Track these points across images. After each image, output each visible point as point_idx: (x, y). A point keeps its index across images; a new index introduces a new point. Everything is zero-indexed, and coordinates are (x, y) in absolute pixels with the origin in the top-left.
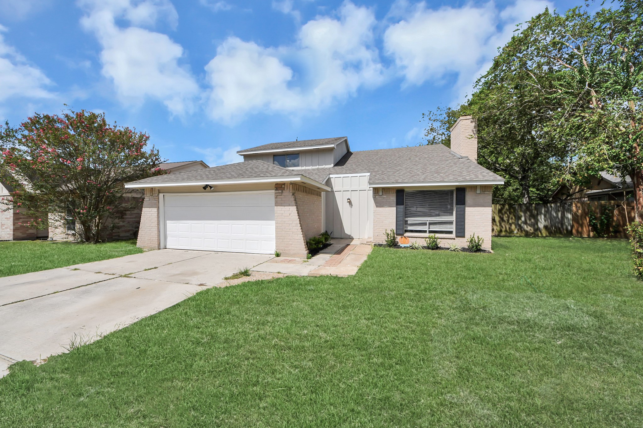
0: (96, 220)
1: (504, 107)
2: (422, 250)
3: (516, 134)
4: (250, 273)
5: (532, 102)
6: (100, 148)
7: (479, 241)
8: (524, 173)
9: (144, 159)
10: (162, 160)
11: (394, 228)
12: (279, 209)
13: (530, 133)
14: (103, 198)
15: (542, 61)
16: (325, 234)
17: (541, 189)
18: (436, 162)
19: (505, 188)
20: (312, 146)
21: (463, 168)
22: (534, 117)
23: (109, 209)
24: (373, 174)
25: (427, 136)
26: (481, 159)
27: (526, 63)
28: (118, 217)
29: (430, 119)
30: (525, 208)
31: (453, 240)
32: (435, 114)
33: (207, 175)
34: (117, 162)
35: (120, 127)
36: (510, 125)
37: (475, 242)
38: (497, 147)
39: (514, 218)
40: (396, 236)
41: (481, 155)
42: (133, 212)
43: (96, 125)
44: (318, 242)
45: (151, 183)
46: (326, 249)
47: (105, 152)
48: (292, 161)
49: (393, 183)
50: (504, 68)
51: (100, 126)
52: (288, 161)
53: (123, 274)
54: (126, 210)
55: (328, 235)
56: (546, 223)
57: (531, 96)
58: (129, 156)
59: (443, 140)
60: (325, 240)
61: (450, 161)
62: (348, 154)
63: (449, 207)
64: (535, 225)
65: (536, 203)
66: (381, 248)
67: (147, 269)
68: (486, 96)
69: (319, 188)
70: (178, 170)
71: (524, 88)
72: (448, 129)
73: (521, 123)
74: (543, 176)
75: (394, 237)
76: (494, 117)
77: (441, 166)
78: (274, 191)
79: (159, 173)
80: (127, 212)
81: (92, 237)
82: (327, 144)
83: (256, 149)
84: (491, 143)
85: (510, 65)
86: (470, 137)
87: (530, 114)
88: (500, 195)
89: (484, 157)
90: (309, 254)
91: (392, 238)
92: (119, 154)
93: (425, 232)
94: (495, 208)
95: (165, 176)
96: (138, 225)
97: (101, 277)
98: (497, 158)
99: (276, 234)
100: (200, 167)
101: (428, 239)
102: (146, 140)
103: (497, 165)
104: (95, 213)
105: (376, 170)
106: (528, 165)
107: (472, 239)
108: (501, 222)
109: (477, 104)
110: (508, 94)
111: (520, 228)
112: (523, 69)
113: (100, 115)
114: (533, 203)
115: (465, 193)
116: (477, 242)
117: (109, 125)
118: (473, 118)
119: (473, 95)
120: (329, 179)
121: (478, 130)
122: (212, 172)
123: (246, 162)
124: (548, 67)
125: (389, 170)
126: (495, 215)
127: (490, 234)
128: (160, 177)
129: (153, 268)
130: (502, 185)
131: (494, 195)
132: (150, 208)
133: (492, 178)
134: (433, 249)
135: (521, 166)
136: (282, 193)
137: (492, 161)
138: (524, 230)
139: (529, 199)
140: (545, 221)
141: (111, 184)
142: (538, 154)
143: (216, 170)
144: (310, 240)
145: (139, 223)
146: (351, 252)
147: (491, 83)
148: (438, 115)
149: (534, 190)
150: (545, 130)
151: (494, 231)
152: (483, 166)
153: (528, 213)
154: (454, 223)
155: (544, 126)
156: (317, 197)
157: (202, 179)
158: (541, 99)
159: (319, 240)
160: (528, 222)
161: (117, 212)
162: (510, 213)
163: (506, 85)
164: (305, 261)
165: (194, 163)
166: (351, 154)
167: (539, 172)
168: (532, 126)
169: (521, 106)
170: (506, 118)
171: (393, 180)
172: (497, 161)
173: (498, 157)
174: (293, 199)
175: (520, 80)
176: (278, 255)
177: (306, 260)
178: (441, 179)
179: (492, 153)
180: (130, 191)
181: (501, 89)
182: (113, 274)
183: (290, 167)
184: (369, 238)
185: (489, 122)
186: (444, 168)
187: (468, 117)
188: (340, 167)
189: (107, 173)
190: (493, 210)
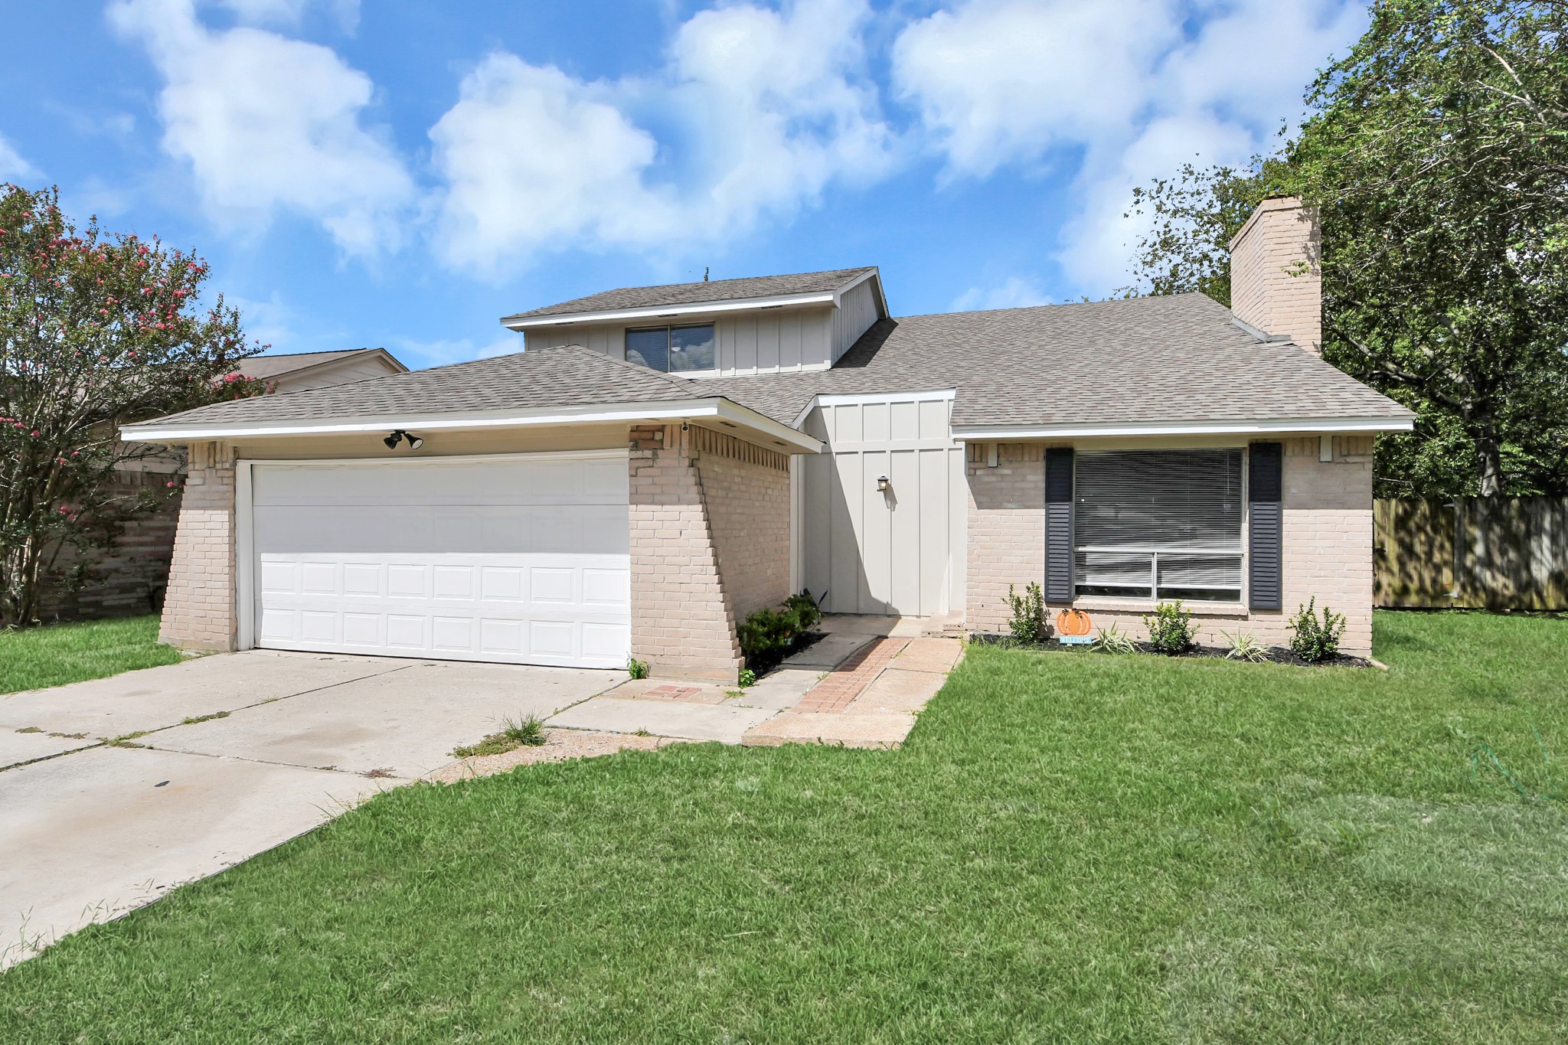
0: (22, 550)
1: (1411, 169)
2: (1136, 656)
3: (1453, 262)
4: (542, 732)
5: (1504, 152)
6: (41, 305)
7: (1329, 626)
8: (1481, 393)
9: (188, 345)
10: (250, 346)
11: (1040, 581)
12: (643, 515)
13: (1500, 256)
14: (46, 476)
15: (1536, 15)
16: (803, 602)
17: (1540, 445)
18: (1181, 355)
19: (1416, 443)
20: (756, 297)
21: (1273, 375)
22: (1512, 205)
23: (68, 513)
24: (967, 394)
25: (1151, 264)
26: (1337, 343)
27: (1480, 23)
28: (96, 540)
29: (1159, 209)
30: (1485, 512)
31: (1240, 622)
32: (1176, 190)
33: (399, 399)
34: (97, 352)
35: (107, 235)
36: (1430, 229)
37: (1317, 630)
38: (1388, 305)
39: (1447, 545)
40: (1044, 607)
41: (1334, 330)
42: (146, 524)
43: (28, 228)
44: (778, 628)
45: (209, 423)
46: (807, 652)
47: (56, 321)
48: (691, 348)
49: (1035, 425)
50: (1409, 37)
51: (43, 232)
52: (675, 349)
53: (112, 737)
54: (125, 515)
55: (813, 604)
56: (1558, 566)
57: (1501, 132)
58: (137, 331)
59: (1204, 279)
60: (802, 620)
61: (1228, 351)
62: (883, 326)
63: (1227, 507)
64: (1519, 570)
65: (1523, 496)
66: (995, 648)
67: (193, 717)
68: (1350, 131)
69: (780, 443)
70: (301, 379)
71: (1476, 106)
72: (1222, 242)
73: (1469, 222)
74: (1545, 402)
75: (1039, 611)
76: (1378, 201)
77: (1198, 368)
78: (625, 453)
79: (237, 390)
80: (127, 524)
81: (7, 611)
82: (808, 290)
83: (568, 308)
84: (1366, 291)
85: (1429, 29)
86: (1297, 269)
87: (1500, 193)
88: (1400, 468)
89: (1344, 338)
90: (747, 667)
91: (1032, 615)
92: (103, 326)
93: (1145, 592)
94: (1385, 513)
95: (258, 401)
96: (166, 568)
97: (39, 745)
98: (1389, 342)
99: (634, 598)
100: (377, 370)
101: (1154, 619)
102: (193, 281)
103: (1391, 366)
104: (19, 526)
105: (976, 379)
106: (1496, 365)
107: (1306, 620)
108: (1406, 558)
109: (1319, 157)
110: (1424, 124)
111: (1471, 582)
112: (1472, 43)
113: (42, 197)
114: (1514, 497)
115: (1280, 462)
116: (1323, 628)
117: (72, 229)
118: (1304, 207)
119: (1304, 127)
120: (816, 412)
121: (1325, 247)
122: (417, 387)
123: (533, 354)
124: (1557, 34)
125: (1019, 380)
126: (1383, 536)
127: (1367, 599)
128: (240, 404)
129: (212, 717)
130: (1406, 433)
131: (1382, 468)
132: (204, 508)
133: (1371, 410)
134: (1172, 653)
135: (1472, 368)
136: (655, 457)
137: (1373, 350)
138: (1484, 588)
139: (1499, 480)
140: (1555, 556)
141: (76, 428)
142: (1528, 330)
143: (429, 380)
144: (750, 620)
145: (166, 559)
146: (890, 663)
147: (1366, 88)
148: (1188, 196)
149: (1516, 450)
150: (1549, 247)
151: (1382, 594)
152: (1343, 369)
153: (1497, 529)
154: (1245, 563)
155: (1546, 234)
156: (773, 471)
157: (382, 411)
158: (1533, 141)
159: (780, 620)
160: (1498, 559)
161: (95, 523)
162: (1435, 530)
163: (1415, 95)
164: (732, 694)
165: (354, 359)
166: (893, 325)
167: (1533, 388)
168: (1504, 233)
169: (1469, 163)
170: (1417, 207)
171: (1037, 416)
172: (1388, 353)
173: (1393, 339)
174: (692, 480)
175: (1464, 79)
176: (639, 673)
177: (738, 689)
178: (1200, 413)
179: (1371, 322)
180: (139, 452)
181: (1399, 107)
182: (79, 736)
183: (684, 368)
184: (953, 614)
185: (1360, 218)
186: (1210, 374)
187: (1290, 202)
188: (853, 371)
189: (64, 392)
190: (1378, 517)
